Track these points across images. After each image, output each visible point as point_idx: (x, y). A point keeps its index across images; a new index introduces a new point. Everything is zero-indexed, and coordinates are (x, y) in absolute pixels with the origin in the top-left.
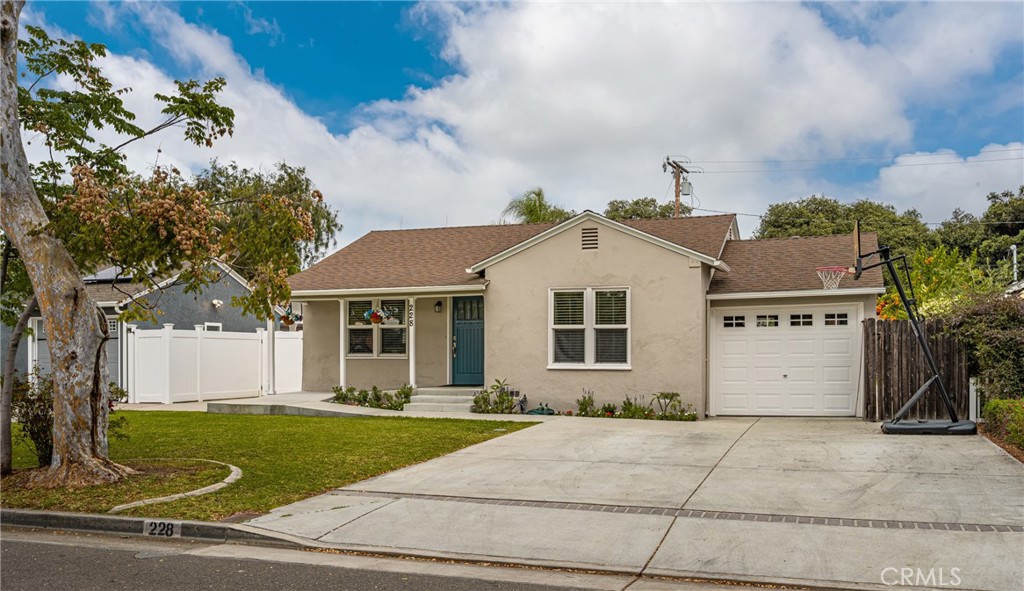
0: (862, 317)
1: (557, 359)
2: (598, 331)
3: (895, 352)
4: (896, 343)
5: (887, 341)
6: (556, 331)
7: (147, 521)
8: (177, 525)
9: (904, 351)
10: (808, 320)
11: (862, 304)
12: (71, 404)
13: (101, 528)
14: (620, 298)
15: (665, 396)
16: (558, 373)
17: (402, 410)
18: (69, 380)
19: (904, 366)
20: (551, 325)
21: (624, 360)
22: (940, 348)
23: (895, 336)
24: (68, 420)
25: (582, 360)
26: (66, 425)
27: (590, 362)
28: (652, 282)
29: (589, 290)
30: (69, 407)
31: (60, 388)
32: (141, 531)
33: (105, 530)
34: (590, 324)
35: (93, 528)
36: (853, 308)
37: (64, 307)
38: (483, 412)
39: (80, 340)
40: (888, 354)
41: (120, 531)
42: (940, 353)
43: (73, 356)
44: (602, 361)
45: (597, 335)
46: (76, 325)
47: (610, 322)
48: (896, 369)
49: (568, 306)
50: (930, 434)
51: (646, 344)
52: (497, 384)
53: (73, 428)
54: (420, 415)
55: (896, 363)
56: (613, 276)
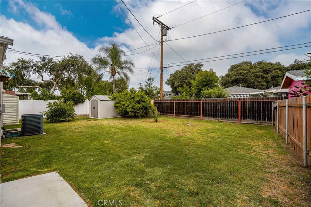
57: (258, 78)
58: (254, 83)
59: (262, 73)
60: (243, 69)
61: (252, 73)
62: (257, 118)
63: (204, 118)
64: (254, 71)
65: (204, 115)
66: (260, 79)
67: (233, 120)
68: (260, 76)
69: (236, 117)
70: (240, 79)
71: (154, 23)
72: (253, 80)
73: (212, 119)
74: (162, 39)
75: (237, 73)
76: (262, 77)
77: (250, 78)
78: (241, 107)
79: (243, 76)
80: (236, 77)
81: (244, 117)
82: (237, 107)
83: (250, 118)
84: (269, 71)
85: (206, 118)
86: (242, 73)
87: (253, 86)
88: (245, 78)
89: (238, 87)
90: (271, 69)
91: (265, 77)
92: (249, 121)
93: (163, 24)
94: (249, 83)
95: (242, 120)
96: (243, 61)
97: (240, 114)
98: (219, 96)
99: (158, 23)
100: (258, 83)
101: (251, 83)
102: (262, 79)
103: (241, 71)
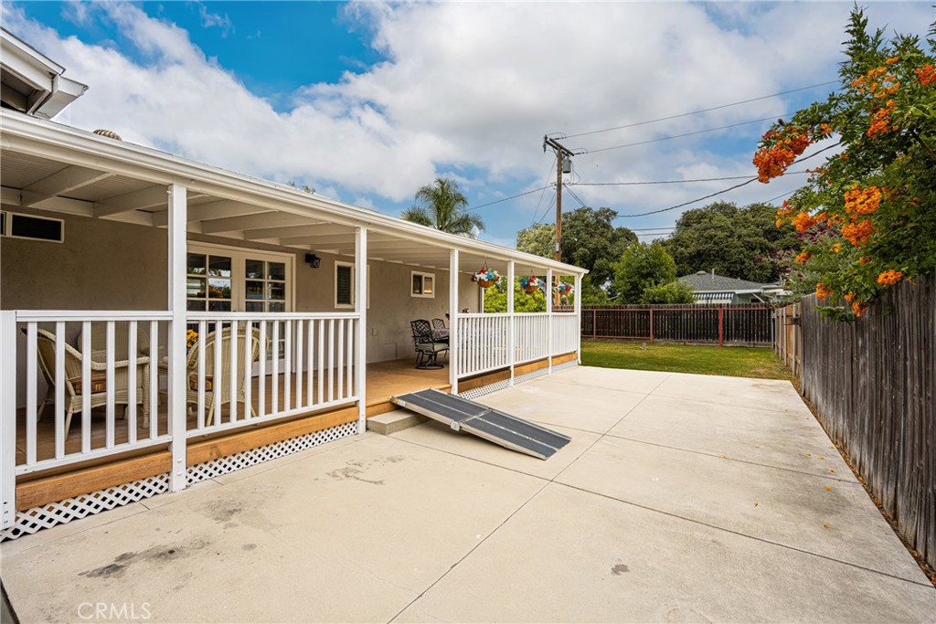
57: (753, 249)
58: (743, 263)
59: (762, 238)
60: (715, 228)
61: (739, 237)
62: (749, 337)
63: (656, 340)
64: (744, 232)
65: (656, 336)
66: (757, 252)
67: (709, 342)
68: (758, 246)
69: (716, 336)
70: (709, 251)
71: (545, 148)
72: (742, 256)
73: (671, 341)
74: (559, 179)
75: (702, 236)
76: (761, 248)
77: (733, 251)
78: (724, 319)
79: (716, 243)
80: (700, 248)
81: (728, 337)
82: (717, 319)
83: (738, 338)
84: (779, 232)
85: (661, 340)
86: (715, 236)
87: (742, 270)
88: (722, 249)
89: (708, 275)
90: (784, 229)
91: (768, 248)
92: (736, 342)
93: (562, 148)
94: (732, 263)
95: (725, 341)
96: (713, 203)
97: (721, 332)
98: (681, 300)
99: (554, 147)
100: (752, 262)
101: (736, 262)
102: (762, 252)
103: (712, 232)
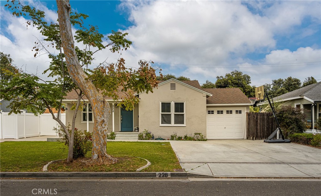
0: (246, 112)
1: (162, 123)
2: (175, 114)
3: (259, 121)
4: (259, 119)
5: (257, 118)
6: (162, 114)
7: (157, 173)
8: (169, 174)
9: (261, 121)
10: (231, 112)
11: (246, 108)
12: (103, 137)
13: (140, 176)
14: (182, 104)
15: (197, 134)
16: (163, 127)
17: (114, 139)
18: (102, 129)
19: (261, 125)
20: (161, 113)
21: (183, 123)
22: (270, 120)
23: (259, 117)
24: (102, 142)
25: (170, 123)
26: (101, 144)
27: (173, 124)
28: (192, 100)
29: (173, 102)
30: (102, 138)
31: (99, 132)
32: (156, 176)
33: (141, 177)
34: (173, 112)
35: (137, 176)
36: (243, 109)
37: (101, 104)
38: (142, 139)
39: (105, 116)
40: (257, 122)
41: (147, 176)
42: (270, 122)
43: (103, 121)
44: (176, 124)
45: (175, 116)
46: (104, 111)
47: (178, 112)
48: (259, 126)
49: (166, 107)
50: (280, 143)
51: (190, 119)
52: (145, 131)
53: (103, 145)
54: (120, 141)
55: (259, 124)
56: (180, 98)
